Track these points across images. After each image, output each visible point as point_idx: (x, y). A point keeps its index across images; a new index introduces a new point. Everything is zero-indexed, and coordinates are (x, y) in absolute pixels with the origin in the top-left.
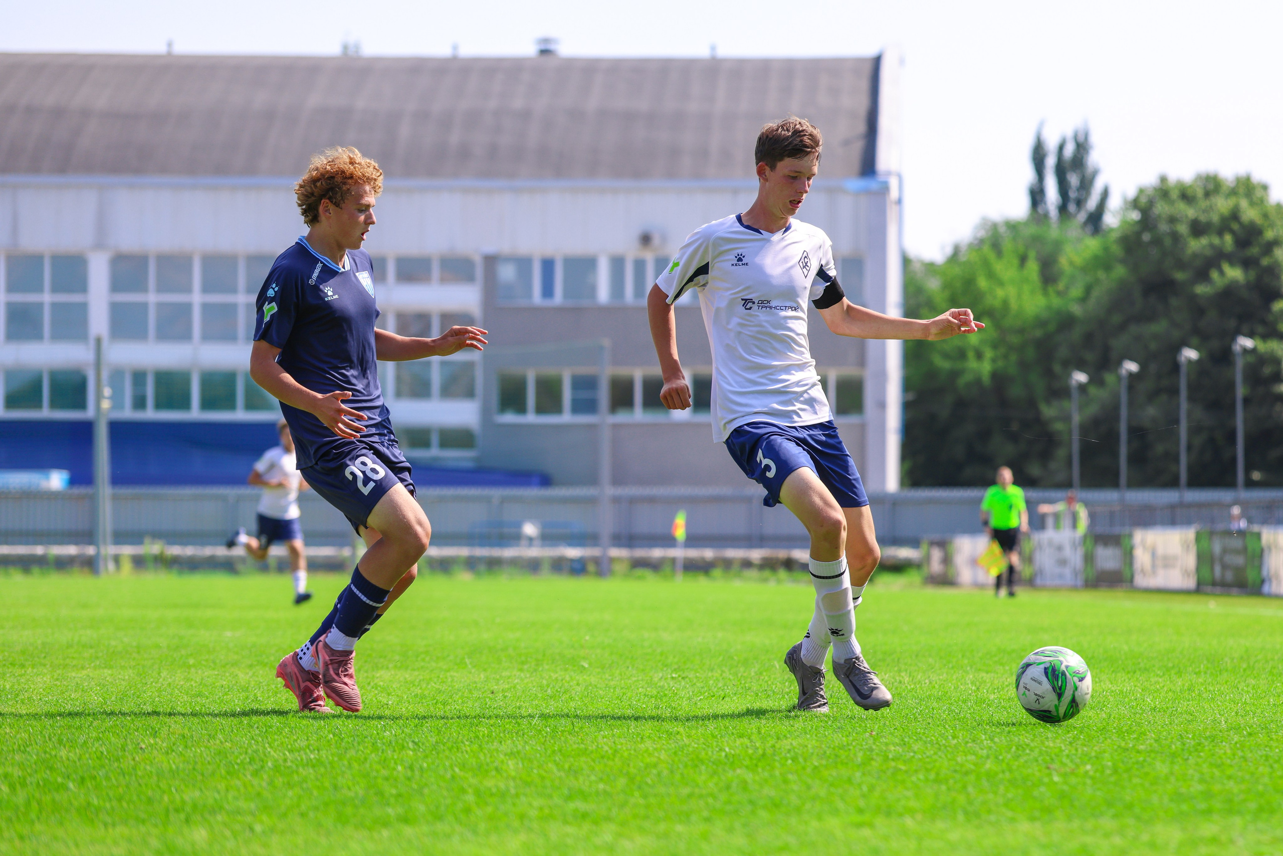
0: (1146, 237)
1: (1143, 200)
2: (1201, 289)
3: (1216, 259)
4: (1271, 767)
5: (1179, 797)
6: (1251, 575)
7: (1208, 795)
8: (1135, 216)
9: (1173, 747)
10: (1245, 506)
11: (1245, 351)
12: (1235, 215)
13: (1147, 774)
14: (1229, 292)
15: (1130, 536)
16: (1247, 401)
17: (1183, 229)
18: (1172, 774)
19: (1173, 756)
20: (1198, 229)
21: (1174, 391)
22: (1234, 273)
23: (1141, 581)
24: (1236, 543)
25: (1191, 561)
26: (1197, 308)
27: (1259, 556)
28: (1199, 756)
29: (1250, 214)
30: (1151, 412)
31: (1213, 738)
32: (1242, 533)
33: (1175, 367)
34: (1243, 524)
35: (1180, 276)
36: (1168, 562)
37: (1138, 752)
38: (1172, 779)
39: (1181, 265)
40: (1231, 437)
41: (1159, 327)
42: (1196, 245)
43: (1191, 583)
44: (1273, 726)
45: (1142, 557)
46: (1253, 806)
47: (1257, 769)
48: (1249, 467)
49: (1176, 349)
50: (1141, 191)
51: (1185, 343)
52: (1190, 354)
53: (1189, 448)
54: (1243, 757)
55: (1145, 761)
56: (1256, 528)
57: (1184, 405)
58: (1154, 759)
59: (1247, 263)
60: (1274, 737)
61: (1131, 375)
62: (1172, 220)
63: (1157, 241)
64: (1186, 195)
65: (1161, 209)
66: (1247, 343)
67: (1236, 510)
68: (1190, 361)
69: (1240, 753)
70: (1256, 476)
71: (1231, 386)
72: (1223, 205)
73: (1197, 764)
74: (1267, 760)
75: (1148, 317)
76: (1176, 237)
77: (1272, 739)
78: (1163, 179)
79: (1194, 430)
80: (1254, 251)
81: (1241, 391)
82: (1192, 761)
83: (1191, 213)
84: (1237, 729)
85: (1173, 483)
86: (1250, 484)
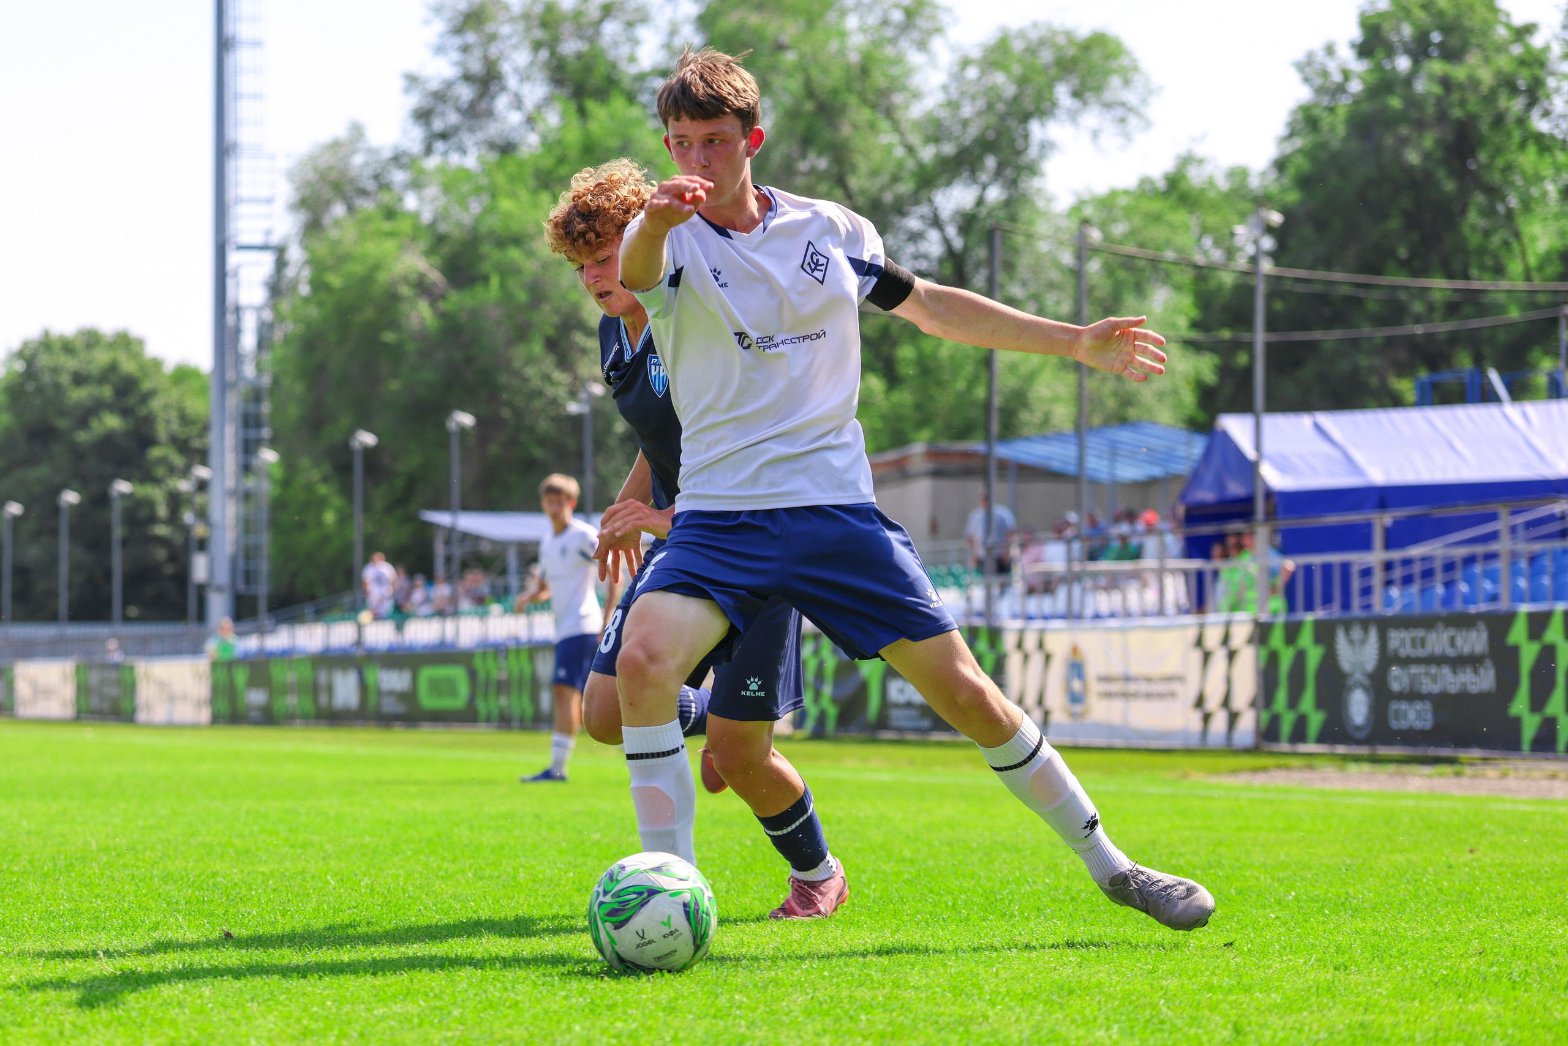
0: (30, 387)
1: (27, 353)
2: (82, 437)
3: (96, 408)
4: (137, 885)
5: (49, 915)
6: (125, 705)
7: (77, 913)
8: (19, 366)
9: (46, 868)
10: (121, 639)
11: (123, 496)
12: (113, 367)
13: (19, 894)
14: (107, 441)
15: (12, 670)
16: (125, 542)
17: (65, 379)
18: (43, 893)
19: (45, 876)
20: (79, 379)
21: (54, 532)
22: (112, 422)
23: (22, 711)
24: (112, 675)
25: (68, 691)
26: (78, 454)
27: (130, 689)
28: (69, 876)
29: (128, 366)
30: (33, 552)
31: (84, 859)
32: (117, 666)
33: (56, 510)
34: (117, 657)
35: (62, 423)
36: (46, 693)
37: (12, 873)
38: (43, 898)
39: (63, 413)
40: (108, 575)
41: (40, 472)
42: (78, 395)
43: (69, 712)
44: (140, 847)
45: (22, 688)
46: (117, 923)
47: (123, 888)
48: (126, 602)
49: (56, 491)
50: (26, 344)
51: (65, 486)
52: (71, 497)
53: (71, 585)
54: (110, 876)
55: (17, 881)
56: (130, 660)
57: (64, 545)
58: (26, 880)
59: (125, 412)
60: (141, 857)
61: (16, 520)
62: (55, 370)
63: (40, 390)
64: (68, 347)
65: (44, 360)
66: (123, 487)
67: (112, 645)
68: (71, 506)
69: (108, 873)
70: (133, 611)
71: (108, 528)
72: (101, 358)
73: (67, 884)
74: (133, 878)
75: (30, 461)
76: (58, 387)
77: (138, 860)
78: (47, 334)
79: (75, 568)
80: (131, 401)
81: (118, 532)
82: (62, 881)
83: (70, 364)
84: (106, 850)
85: (52, 617)
86: (126, 619)
